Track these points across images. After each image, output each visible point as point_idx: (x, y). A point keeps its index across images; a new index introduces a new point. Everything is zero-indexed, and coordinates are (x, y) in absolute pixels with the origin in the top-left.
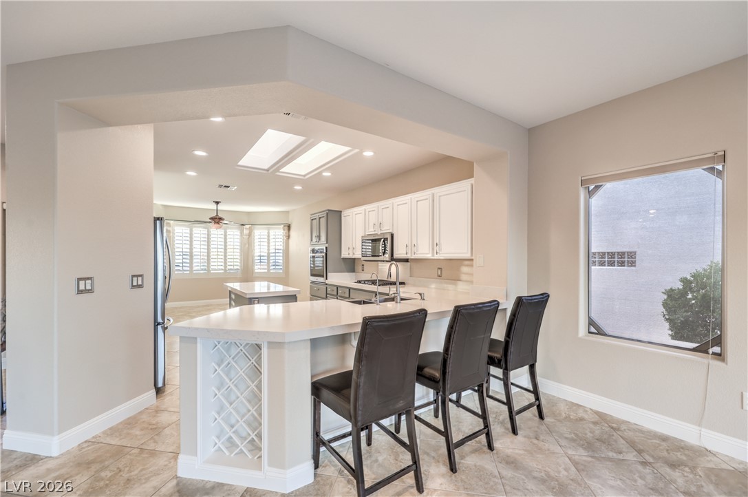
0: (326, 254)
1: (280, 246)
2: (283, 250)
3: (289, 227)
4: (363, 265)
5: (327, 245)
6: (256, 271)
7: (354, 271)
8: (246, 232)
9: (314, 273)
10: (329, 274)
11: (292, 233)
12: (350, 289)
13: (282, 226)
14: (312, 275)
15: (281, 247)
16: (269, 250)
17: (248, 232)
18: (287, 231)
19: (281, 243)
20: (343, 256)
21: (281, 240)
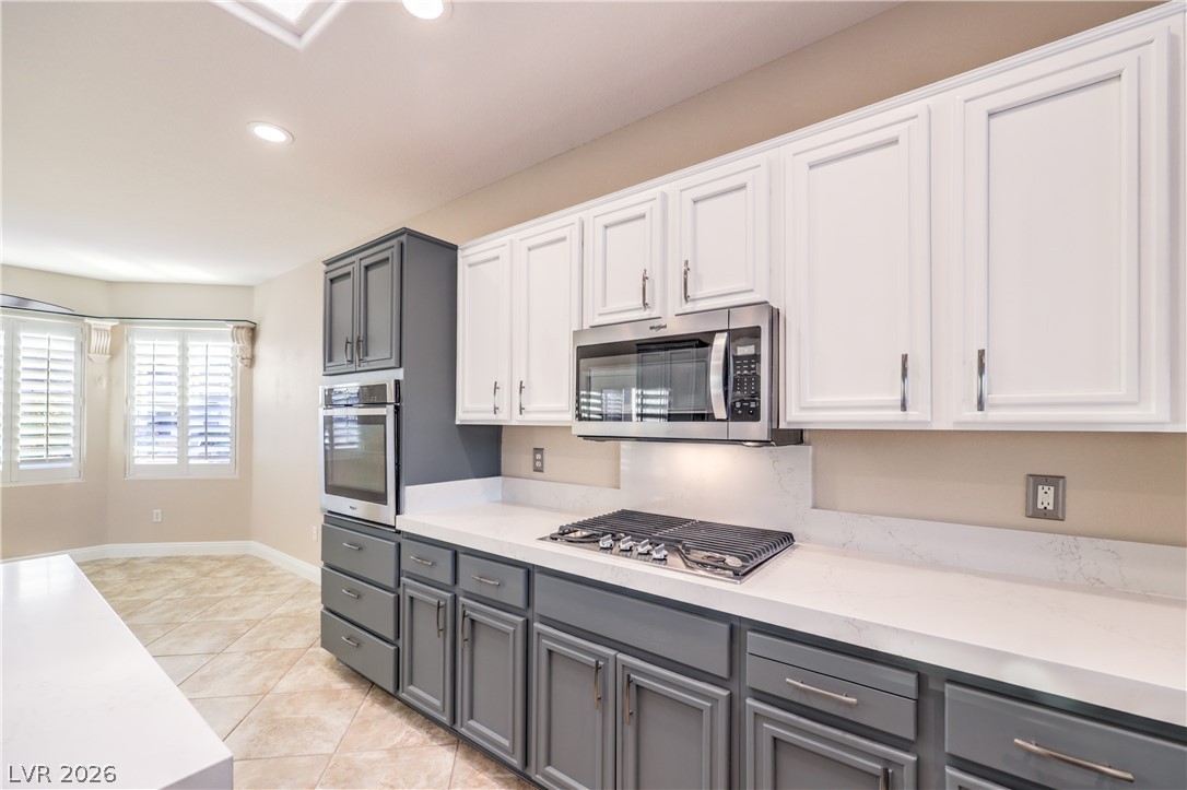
0: (397, 410)
1: (223, 386)
2: (234, 399)
3: (253, 332)
4: (539, 450)
5: (400, 374)
6: (138, 461)
7: (498, 473)
8: (99, 341)
9: (339, 481)
10: (409, 492)
11: (263, 349)
12: (529, 571)
13: (231, 325)
14: (331, 489)
15: (228, 391)
16: (183, 397)
17: (106, 342)
18: (246, 344)
19: (228, 380)
20: (462, 417)
21: (228, 370)
